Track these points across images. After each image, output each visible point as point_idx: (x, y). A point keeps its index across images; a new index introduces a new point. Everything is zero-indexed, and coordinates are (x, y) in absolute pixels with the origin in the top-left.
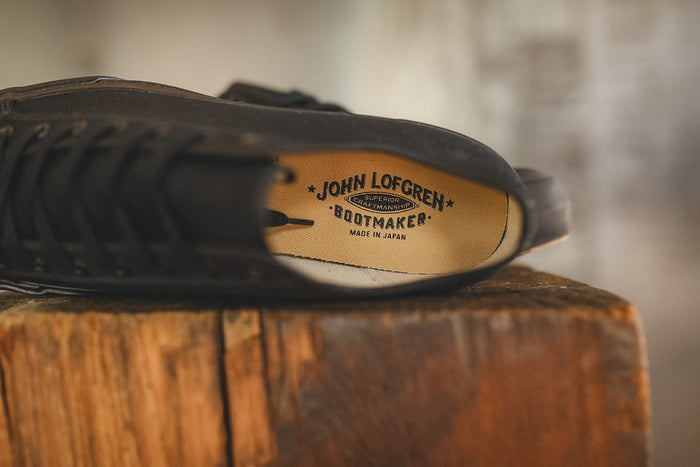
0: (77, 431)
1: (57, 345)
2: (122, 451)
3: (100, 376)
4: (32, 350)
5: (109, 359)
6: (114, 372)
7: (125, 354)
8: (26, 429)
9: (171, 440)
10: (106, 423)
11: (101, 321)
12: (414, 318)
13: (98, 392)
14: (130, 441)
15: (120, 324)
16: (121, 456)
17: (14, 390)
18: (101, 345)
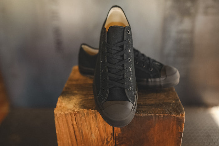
0: (88, 127)
1: (84, 114)
2: (96, 130)
3: (92, 119)
4: (80, 115)
5: (93, 117)
6: (94, 119)
7: (96, 116)
8: (80, 126)
9: (104, 129)
10: (93, 126)
11: (92, 111)
12: (146, 114)
13: (92, 121)
14: (97, 129)
15: (95, 112)
16: (95, 131)
17: (77, 120)
18: (92, 115)
